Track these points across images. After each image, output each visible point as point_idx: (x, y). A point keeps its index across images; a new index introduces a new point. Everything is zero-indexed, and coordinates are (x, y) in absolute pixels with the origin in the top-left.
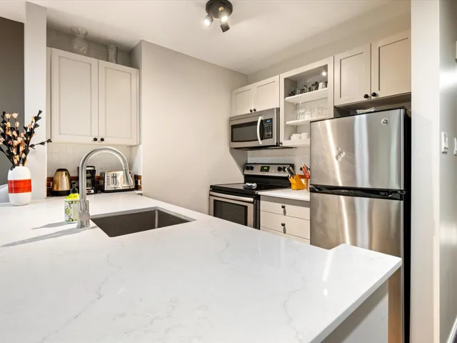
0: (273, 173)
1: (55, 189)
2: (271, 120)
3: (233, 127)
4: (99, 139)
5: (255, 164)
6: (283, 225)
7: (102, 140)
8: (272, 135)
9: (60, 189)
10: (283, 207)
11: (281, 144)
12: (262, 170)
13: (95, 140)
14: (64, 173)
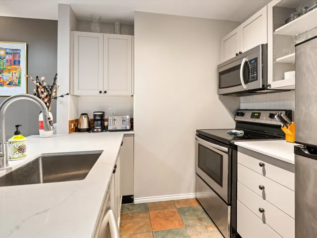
0: (264, 120)
1: (79, 127)
2: (256, 59)
3: (221, 74)
4: (103, 92)
5: (247, 110)
6: (262, 188)
7: (105, 92)
8: (257, 76)
9: (81, 128)
10: (261, 165)
11: (270, 86)
12: (253, 116)
13: (101, 92)
14: (84, 117)
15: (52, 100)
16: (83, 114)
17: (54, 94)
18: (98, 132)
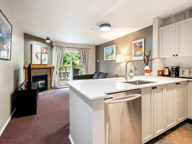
1: (163, 74)
4: (175, 55)
7: (177, 55)
9: (165, 74)
13: (174, 56)
14: (166, 69)
15: (150, 61)
16: (166, 68)
17: (150, 59)
18: (172, 77)
